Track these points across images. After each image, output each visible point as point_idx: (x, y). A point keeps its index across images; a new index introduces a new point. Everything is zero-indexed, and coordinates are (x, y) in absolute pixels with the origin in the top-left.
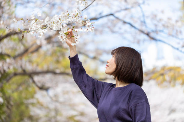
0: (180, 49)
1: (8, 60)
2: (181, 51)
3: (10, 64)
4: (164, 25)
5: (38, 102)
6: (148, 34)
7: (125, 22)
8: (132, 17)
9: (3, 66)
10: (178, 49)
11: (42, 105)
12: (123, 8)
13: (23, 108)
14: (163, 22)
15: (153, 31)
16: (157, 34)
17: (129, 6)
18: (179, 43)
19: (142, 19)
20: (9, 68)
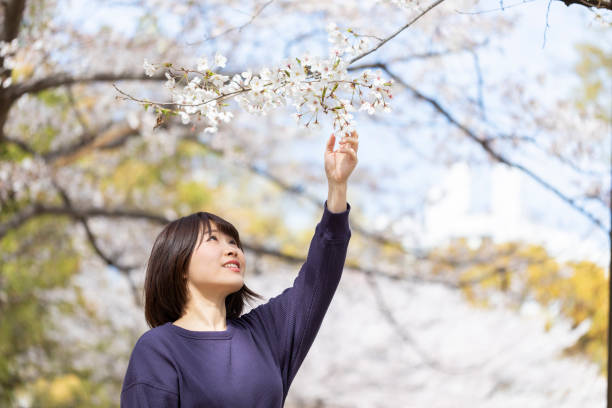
0: (579, 203)
1: (27, 163)
2: (581, 210)
3: (33, 176)
4: (539, 122)
5: (81, 303)
6: (485, 144)
7: (419, 96)
8: (442, 83)
9: (10, 178)
10: (571, 202)
11: (91, 314)
12: (421, 50)
13: (29, 313)
14: (539, 113)
15: (503, 137)
16: (515, 146)
17: (439, 47)
18: (577, 184)
19: (473, 93)
20: (26, 187)
